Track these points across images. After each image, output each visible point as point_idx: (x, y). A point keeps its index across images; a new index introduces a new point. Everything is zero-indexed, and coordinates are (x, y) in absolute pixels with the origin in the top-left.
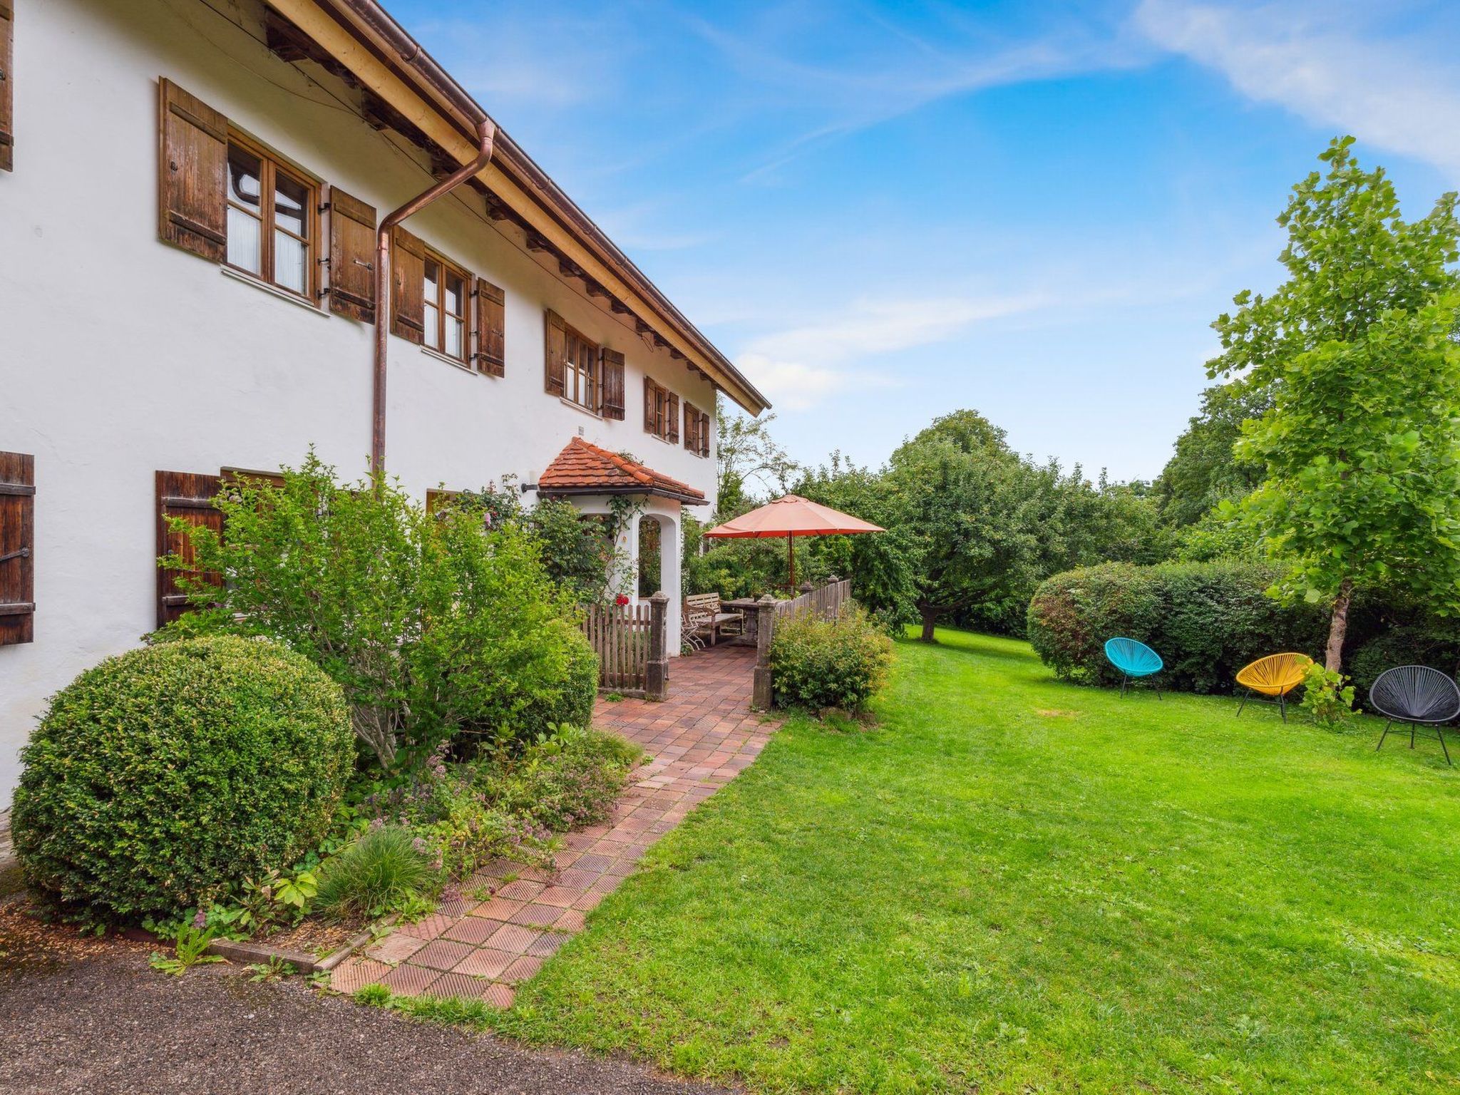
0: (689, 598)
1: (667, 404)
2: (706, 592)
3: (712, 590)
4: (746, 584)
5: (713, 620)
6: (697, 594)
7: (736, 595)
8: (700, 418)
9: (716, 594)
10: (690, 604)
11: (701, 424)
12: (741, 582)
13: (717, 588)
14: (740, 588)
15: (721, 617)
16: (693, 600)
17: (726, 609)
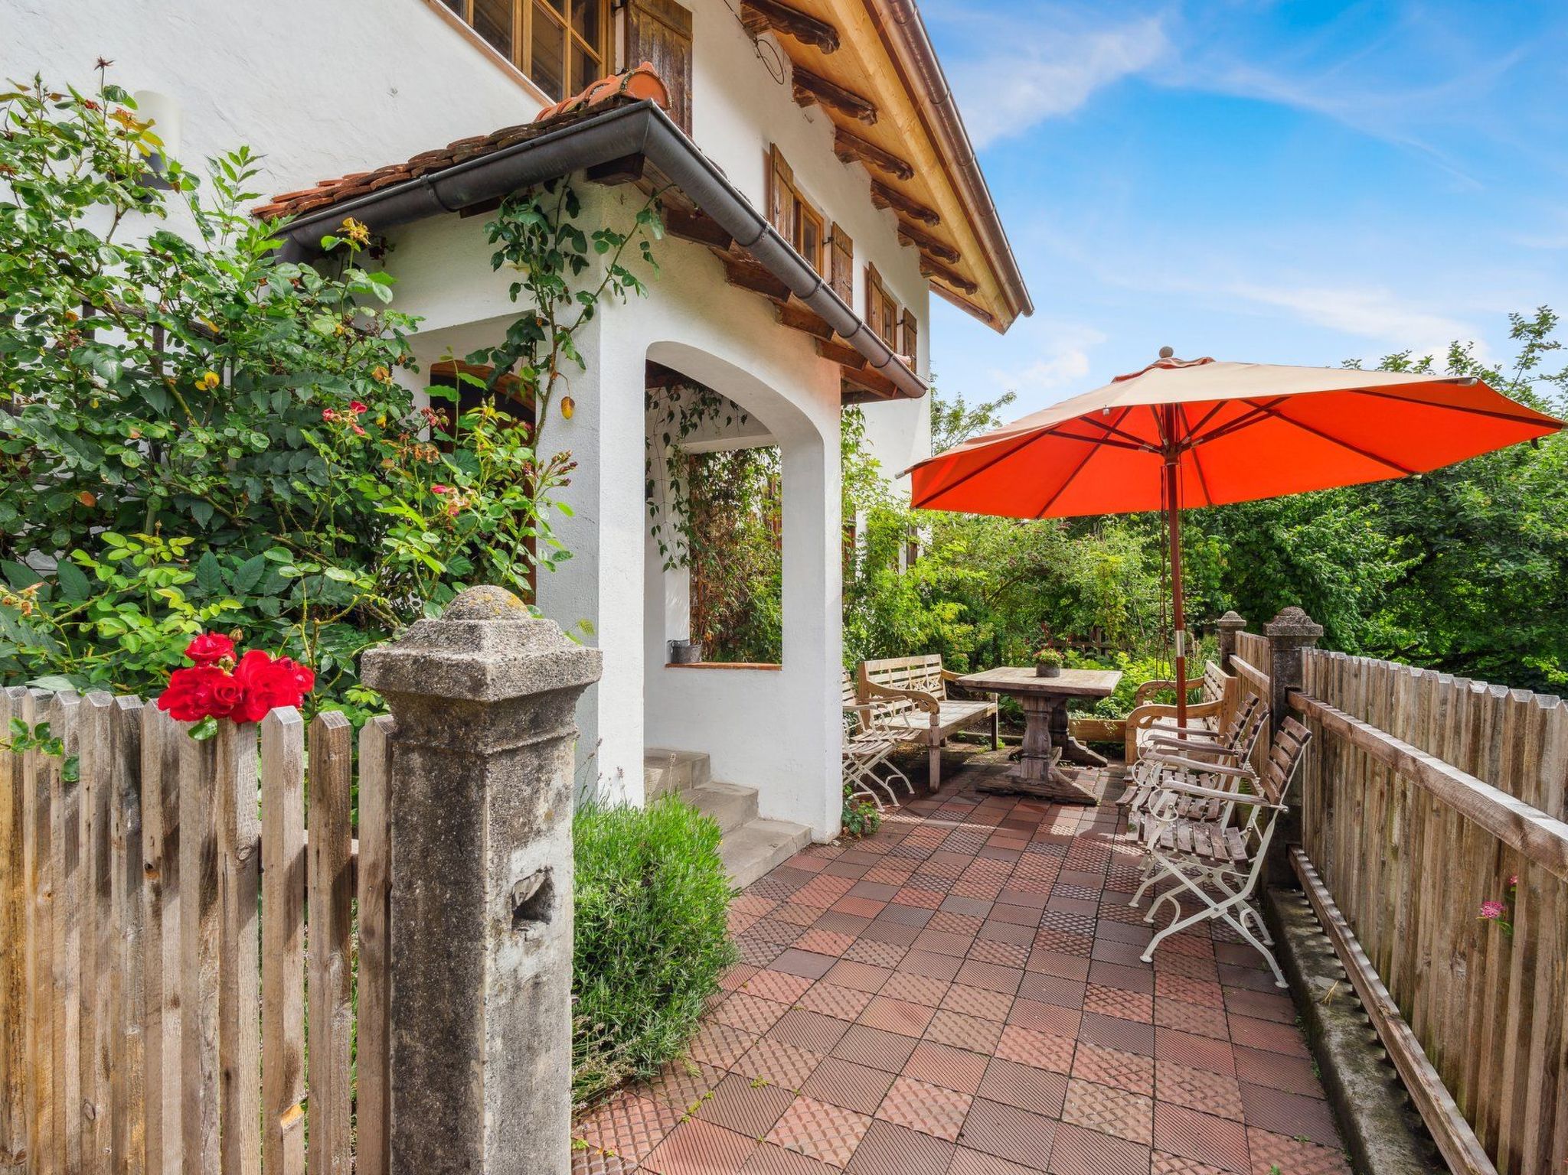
0: (871, 665)
1: (827, 249)
2: (912, 653)
3: (925, 649)
4: (995, 639)
5: (934, 722)
6: (893, 655)
7: (976, 661)
8: (900, 317)
9: (936, 658)
10: (875, 680)
11: (900, 330)
12: (985, 633)
13: (935, 644)
14: (984, 647)
15: (953, 712)
16: (883, 671)
17: (957, 692)
